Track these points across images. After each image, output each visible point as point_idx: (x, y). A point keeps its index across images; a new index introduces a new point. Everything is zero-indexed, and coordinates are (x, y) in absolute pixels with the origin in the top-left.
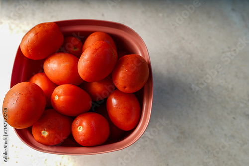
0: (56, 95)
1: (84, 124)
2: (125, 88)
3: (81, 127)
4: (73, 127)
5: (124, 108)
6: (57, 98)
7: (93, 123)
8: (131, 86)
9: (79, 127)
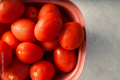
0: (19, 50)
1: (39, 70)
2: (68, 47)
3: (36, 73)
4: (31, 72)
5: (66, 59)
6: (20, 52)
7: (44, 68)
8: (72, 47)
9: (35, 73)
